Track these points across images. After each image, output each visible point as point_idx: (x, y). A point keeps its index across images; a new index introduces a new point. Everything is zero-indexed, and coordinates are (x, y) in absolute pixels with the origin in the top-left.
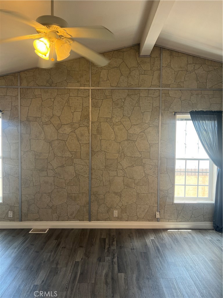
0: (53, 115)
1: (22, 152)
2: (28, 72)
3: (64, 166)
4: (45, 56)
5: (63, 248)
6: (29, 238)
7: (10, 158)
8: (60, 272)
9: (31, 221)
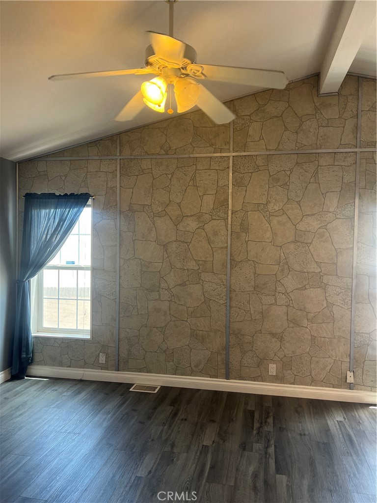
0: (170, 201)
1: (122, 261)
2: (132, 132)
3: (186, 285)
4: (159, 106)
5: (182, 420)
6: (130, 399)
7: (104, 269)
8: (178, 459)
9: (133, 371)
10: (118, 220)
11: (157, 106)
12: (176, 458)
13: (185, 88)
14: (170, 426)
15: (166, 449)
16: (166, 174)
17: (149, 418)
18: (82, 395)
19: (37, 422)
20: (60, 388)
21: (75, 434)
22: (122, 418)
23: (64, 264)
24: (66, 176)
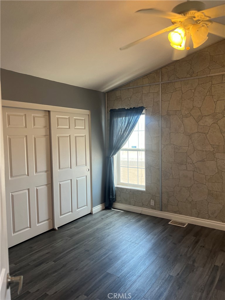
0: (193, 107)
1: (163, 146)
2: (169, 66)
3: (205, 161)
4: (181, 46)
5: (201, 246)
6: (168, 229)
7: (152, 151)
8: (197, 271)
9: (170, 212)
10: (160, 121)
11: (179, 46)
12: (195, 270)
13: (198, 31)
14: (193, 249)
15: (189, 263)
16: (191, 90)
17: (180, 242)
18: (141, 222)
19: (117, 234)
20: (129, 217)
21: (136, 243)
22: (163, 239)
23: (130, 148)
24: (131, 98)
